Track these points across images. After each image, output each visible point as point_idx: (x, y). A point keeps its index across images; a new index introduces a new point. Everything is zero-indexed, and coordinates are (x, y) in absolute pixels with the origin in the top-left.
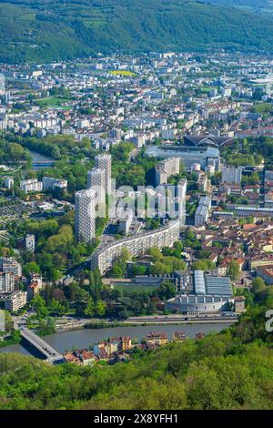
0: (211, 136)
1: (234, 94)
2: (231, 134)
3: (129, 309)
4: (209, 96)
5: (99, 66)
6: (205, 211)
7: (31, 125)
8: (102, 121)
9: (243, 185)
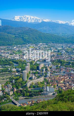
1: (54, 51)
2: (54, 59)
3: (34, 95)
5: (27, 46)
6: (49, 74)
7: (14, 58)
9: (56, 69)
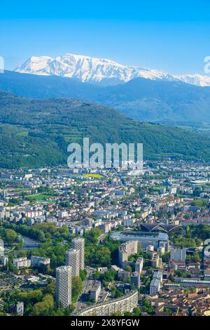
0: (162, 224)
1: (179, 191)
2: (177, 223)
4: (160, 193)
5: (75, 171)
6: (158, 283)
8: (77, 212)
9: (187, 263)
